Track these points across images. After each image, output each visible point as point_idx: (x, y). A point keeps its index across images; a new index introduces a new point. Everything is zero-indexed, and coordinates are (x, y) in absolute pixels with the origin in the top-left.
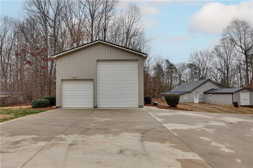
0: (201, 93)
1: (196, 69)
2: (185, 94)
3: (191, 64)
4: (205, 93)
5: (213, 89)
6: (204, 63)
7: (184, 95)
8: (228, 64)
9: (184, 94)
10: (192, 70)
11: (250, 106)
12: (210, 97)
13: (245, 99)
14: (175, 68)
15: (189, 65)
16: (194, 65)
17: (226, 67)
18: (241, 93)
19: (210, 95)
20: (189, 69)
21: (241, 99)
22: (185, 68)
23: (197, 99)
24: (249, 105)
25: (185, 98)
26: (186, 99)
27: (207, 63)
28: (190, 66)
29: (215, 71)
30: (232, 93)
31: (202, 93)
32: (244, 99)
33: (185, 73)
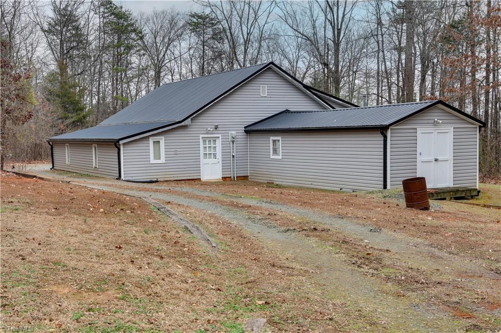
0: (234, 133)
1: (217, 36)
2: (156, 138)
3: (200, 17)
4: (251, 131)
5: (287, 111)
6: (251, 11)
7: (151, 141)
8: (340, 20)
9: (148, 137)
10: (204, 42)
11: (456, 191)
12: (275, 151)
13: (436, 160)
14: (134, 31)
15: (195, 20)
16: (212, 19)
17: (333, 28)
18: (420, 130)
19: (274, 141)
20: (194, 39)
21: (419, 159)
22: (180, 32)
23: (212, 160)
24: (452, 186)
25: (155, 158)
26: (163, 160)
27: (260, 13)
28: (196, 25)
29: (288, 50)
30: (382, 130)
31: (237, 132)
32: (432, 158)
33: (177, 53)
